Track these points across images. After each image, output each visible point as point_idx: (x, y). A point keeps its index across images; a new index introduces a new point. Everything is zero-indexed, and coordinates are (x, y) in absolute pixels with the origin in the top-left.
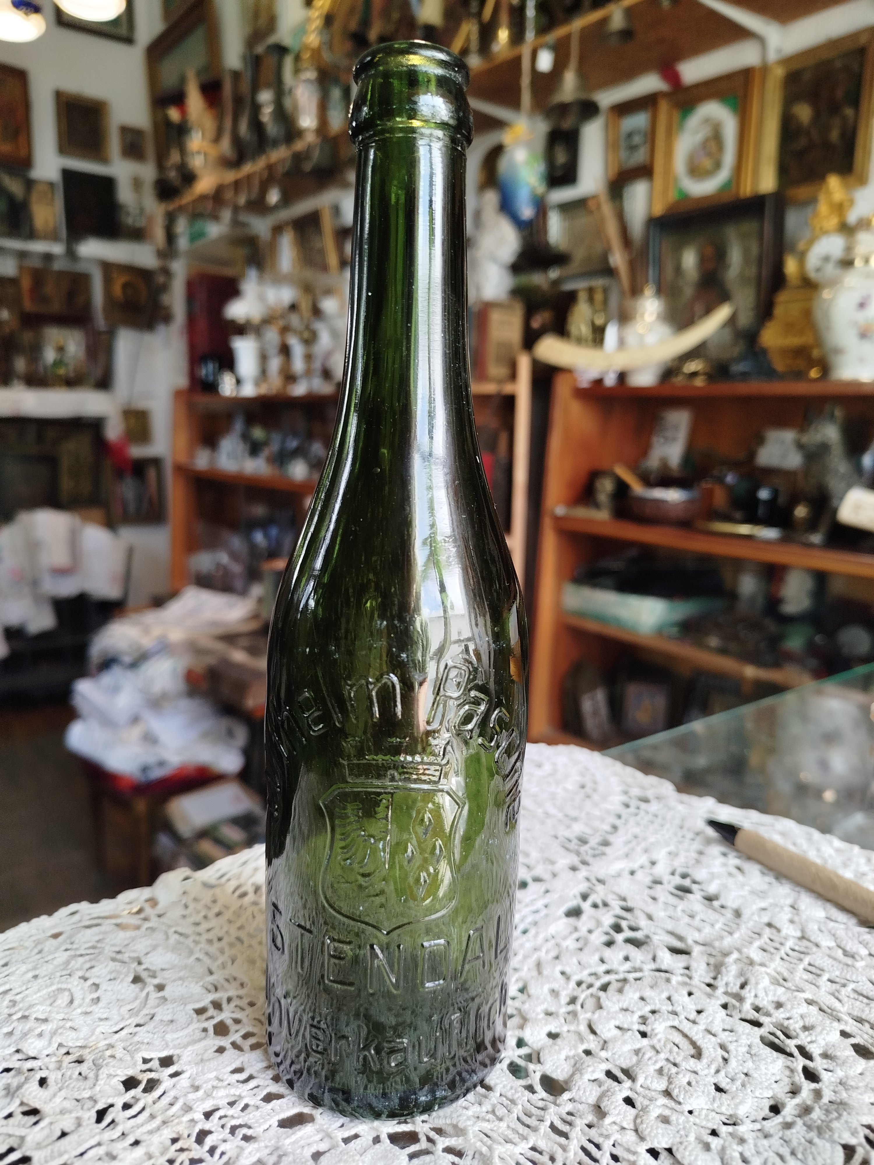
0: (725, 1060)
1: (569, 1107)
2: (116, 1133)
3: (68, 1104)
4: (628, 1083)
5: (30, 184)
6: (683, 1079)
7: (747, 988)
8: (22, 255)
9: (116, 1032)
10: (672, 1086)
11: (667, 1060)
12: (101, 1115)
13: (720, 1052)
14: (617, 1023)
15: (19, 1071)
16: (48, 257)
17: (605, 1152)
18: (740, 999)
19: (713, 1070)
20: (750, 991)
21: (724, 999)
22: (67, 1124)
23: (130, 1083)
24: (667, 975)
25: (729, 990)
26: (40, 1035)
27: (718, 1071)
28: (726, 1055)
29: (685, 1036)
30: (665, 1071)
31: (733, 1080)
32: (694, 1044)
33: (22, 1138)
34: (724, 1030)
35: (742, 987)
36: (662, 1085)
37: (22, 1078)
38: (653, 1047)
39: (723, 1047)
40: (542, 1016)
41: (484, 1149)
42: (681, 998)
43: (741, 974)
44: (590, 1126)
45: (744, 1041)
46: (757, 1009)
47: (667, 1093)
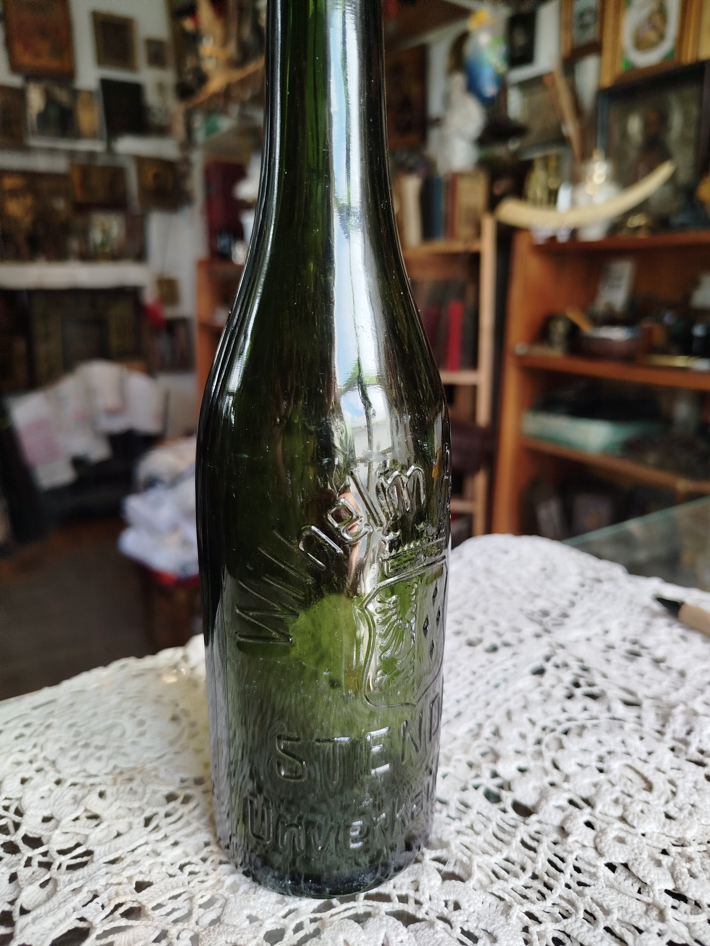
0: (674, 793)
1: (537, 827)
2: (160, 835)
3: (122, 812)
4: (587, 810)
5: (75, 93)
6: (637, 808)
7: (693, 734)
8: (72, 154)
9: (160, 757)
10: (627, 813)
11: (623, 792)
12: (147, 821)
13: (669, 787)
14: (578, 760)
15: (83, 786)
16: (92, 154)
17: (569, 864)
18: (686, 743)
19: (663, 800)
20: (695, 737)
21: (672, 744)
22: (121, 826)
23: (171, 798)
24: (620, 722)
25: (676, 736)
26: (99, 759)
27: (667, 802)
28: (674, 789)
29: (638, 772)
30: (621, 800)
31: (681, 809)
32: (645, 779)
33: (87, 837)
34: (672, 768)
35: (689, 733)
36: (618, 812)
37: (86, 791)
38: (610, 782)
39: (672, 782)
40: (512, 753)
41: (465, 859)
42: (634, 742)
43: (687, 722)
44: (555, 843)
45: (690, 778)
46: (702, 752)
47: (623, 819)
